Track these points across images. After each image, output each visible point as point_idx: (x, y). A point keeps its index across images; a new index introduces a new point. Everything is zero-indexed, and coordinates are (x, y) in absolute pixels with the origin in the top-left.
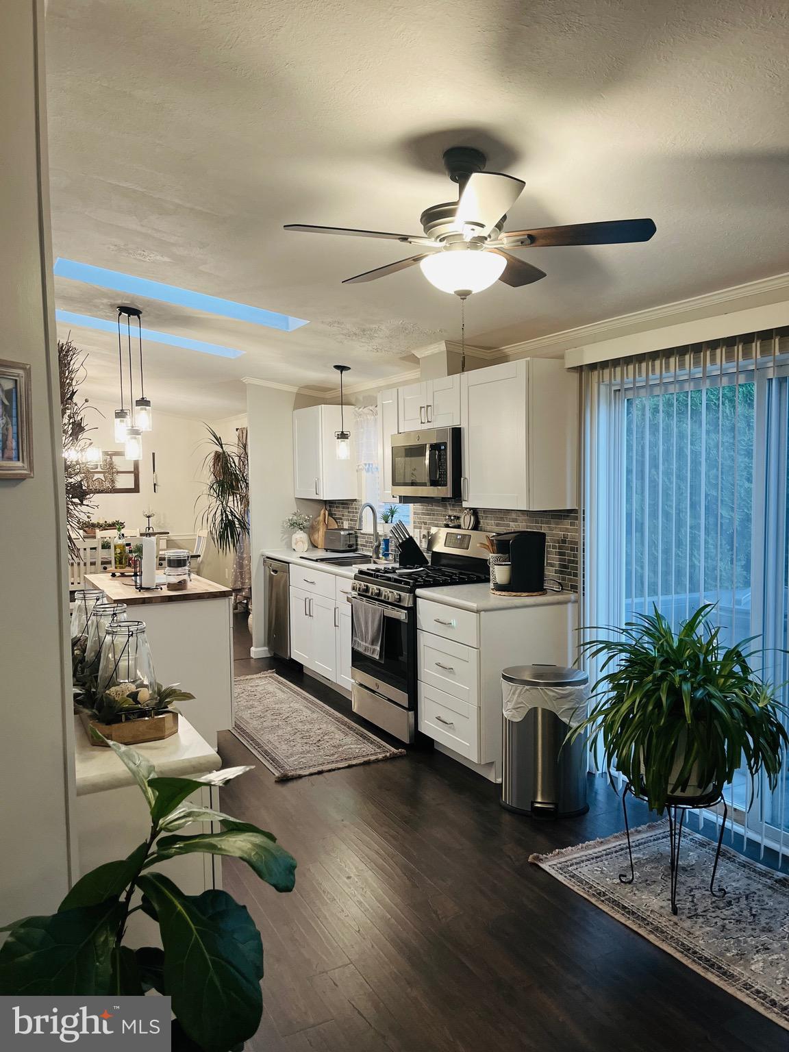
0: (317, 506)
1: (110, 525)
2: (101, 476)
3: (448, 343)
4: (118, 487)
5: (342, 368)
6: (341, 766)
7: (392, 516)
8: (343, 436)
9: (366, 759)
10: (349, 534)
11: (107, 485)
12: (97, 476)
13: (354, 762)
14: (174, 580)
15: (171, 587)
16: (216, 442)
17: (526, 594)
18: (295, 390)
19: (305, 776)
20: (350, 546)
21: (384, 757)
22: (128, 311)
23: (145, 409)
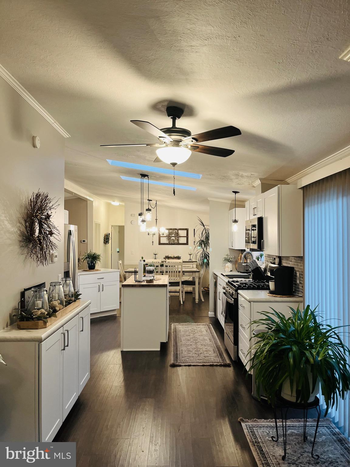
0: (239, 252)
1: (175, 258)
2: (174, 238)
3: (260, 179)
4: (180, 243)
5: (235, 192)
6: (200, 365)
7: (261, 258)
8: (235, 221)
9: (211, 364)
10: (247, 265)
11: (176, 241)
12: (172, 238)
13: (206, 364)
14: (149, 279)
15: (147, 281)
16: (201, 224)
17: (279, 296)
18: (230, 202)
19: (183, 366)
20: (247, 270)
21: (220, 364)
22: (144, 176)
23: (149, 212)
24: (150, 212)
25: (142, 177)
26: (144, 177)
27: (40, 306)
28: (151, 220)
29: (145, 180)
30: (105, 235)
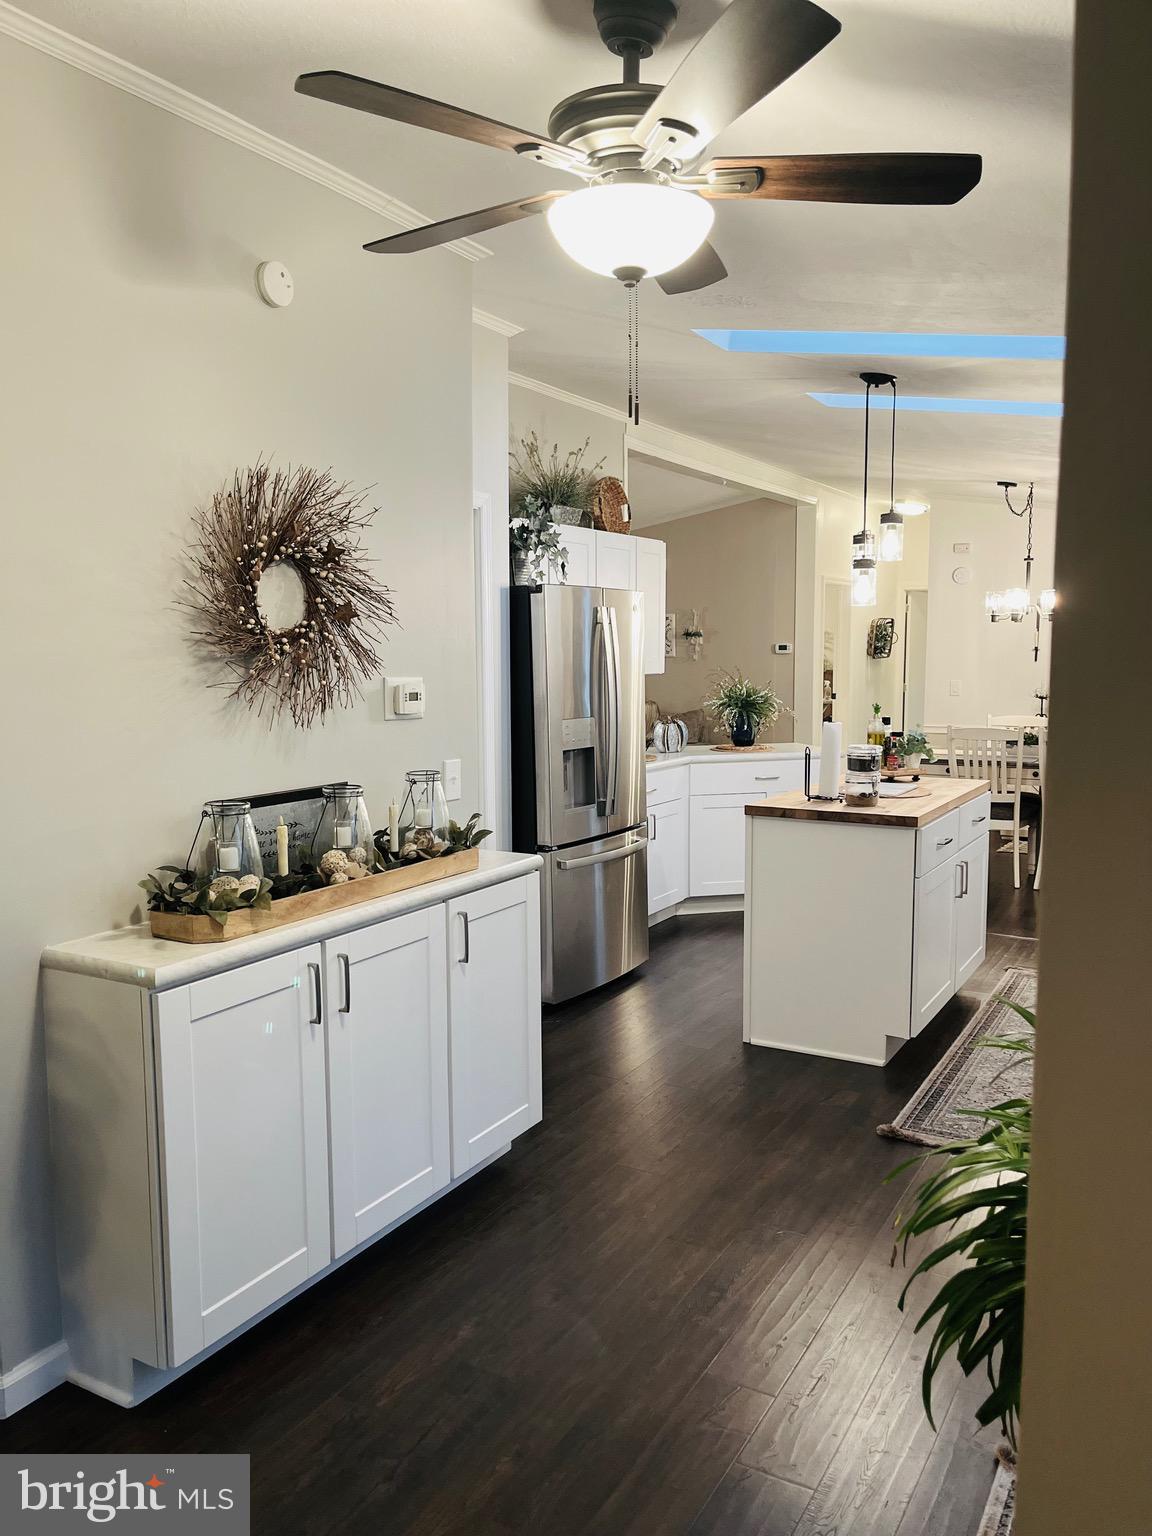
14: (857, 790)
15: (851, 800)
22: (875, 379)
23: (894, 528)
24: (898, 525)
25: (868, 387)
26: (877, 386)
27: (235, 866)
28: (901, 559)
29: (881, 398)
30: (872, 626)
